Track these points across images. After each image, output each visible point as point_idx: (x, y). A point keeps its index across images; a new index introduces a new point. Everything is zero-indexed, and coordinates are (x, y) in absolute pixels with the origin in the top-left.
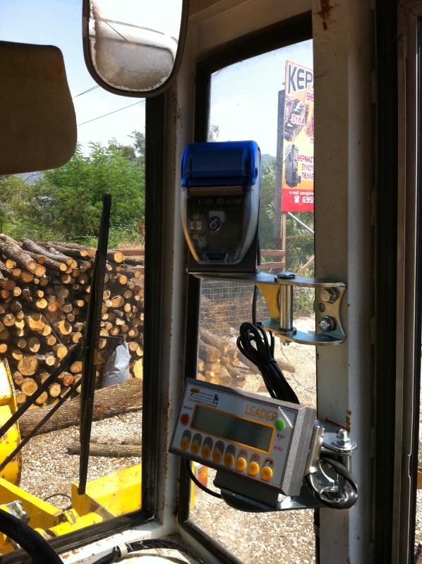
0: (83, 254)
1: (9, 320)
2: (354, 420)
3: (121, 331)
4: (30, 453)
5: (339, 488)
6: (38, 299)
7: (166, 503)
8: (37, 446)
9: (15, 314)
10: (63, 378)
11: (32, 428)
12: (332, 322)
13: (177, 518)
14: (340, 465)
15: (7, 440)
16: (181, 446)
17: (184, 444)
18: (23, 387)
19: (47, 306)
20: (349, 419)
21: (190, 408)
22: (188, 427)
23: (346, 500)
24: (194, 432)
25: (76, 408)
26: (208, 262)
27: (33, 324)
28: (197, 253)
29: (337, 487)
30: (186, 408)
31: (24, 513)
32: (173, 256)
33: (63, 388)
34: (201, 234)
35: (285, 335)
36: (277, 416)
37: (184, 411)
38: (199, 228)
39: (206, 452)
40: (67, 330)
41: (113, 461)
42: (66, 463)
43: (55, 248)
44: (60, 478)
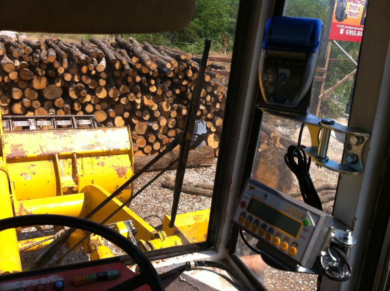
0: (183, 57)
1: (132, 97)
2: (357, 225)
3: (202, 114)
4: (138, 183)
5: (339, 265)
6: (150, 85)
7: (222, 240)
8: (143, 179)
9: (136, 94)
10: (162, 139)
11: (141, 168)
12: (355, 157)
13: (228, 250)
14: (342, 253)
15: (126, 176)
16: (239, 220)
17: (240, 219)
18: (137, 141)
19: (156, 91)
20: (354, 223)
21: (248, 199)
22: (244, 210)
23: (342, 277)
24: (248, 214)
25: (168, 159)
26: (273, 103)
27: (147, 102)
28: (267, 96)
29: (338, 264)
30: (245, 197)
31: (134, 228)
32: (248, 87)
33: (162, 145)
34: (271, 84)
35: (320, 161)
36: (306, 216)
37: (243, 199)
38: (270, 80)
39: (254, 228)
40: (168, 108)
41: (189, 196)
42: (159, 193)
43: (164, 51)
44: (155, 201)
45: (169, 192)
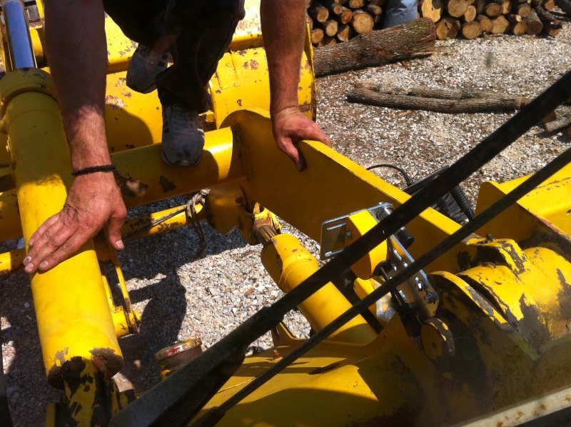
10: (341, 14)
25: (355, 50)
33: (341, 27)
41: (398, 113)
42: (346, 112)
44: (340, 127)
45: (363, 109)
